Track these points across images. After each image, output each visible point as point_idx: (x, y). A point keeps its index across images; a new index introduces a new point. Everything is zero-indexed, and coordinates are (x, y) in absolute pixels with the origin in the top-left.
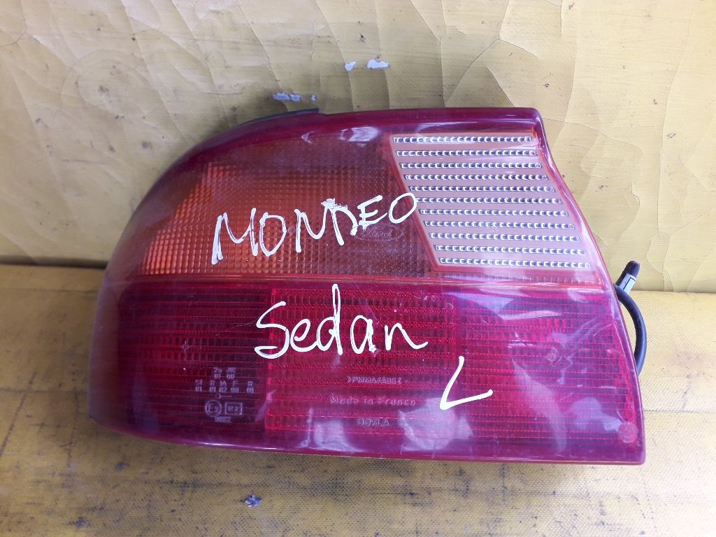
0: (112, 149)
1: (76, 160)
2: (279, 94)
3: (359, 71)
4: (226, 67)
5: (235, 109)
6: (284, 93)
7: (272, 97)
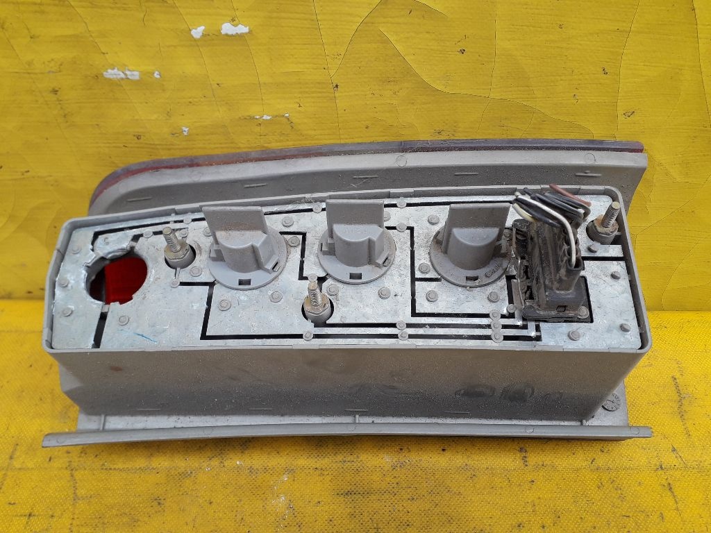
2: (109, 71)
3: (213, 38)
4: (31, 38)
5: (55, 92)
6: (116, 70)
7: (102, 74)
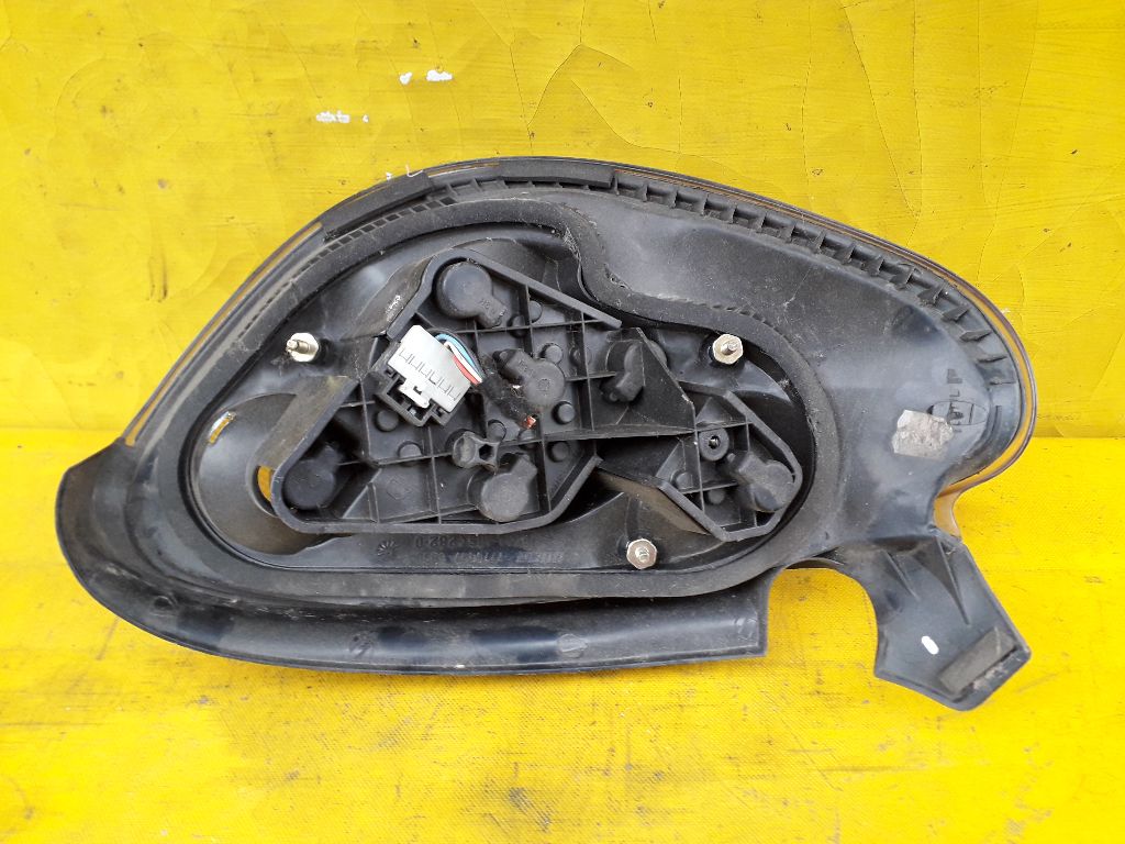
0: (121, 189)
1: (77, 205)
2: (323, 114)
3: (418, 85)
4: (255, 80)
5: (270, 134)
6: (328, 113)
7: (314, 118)
